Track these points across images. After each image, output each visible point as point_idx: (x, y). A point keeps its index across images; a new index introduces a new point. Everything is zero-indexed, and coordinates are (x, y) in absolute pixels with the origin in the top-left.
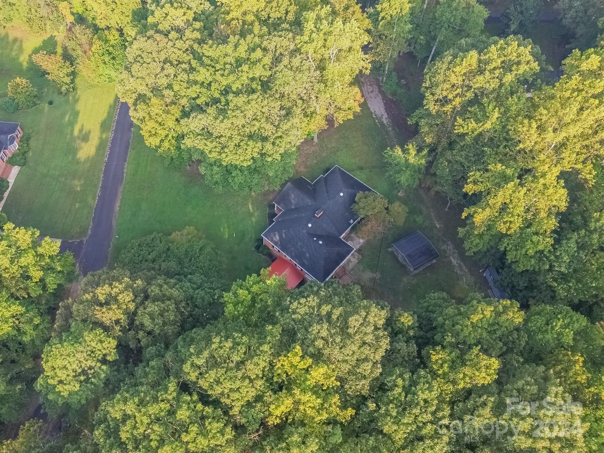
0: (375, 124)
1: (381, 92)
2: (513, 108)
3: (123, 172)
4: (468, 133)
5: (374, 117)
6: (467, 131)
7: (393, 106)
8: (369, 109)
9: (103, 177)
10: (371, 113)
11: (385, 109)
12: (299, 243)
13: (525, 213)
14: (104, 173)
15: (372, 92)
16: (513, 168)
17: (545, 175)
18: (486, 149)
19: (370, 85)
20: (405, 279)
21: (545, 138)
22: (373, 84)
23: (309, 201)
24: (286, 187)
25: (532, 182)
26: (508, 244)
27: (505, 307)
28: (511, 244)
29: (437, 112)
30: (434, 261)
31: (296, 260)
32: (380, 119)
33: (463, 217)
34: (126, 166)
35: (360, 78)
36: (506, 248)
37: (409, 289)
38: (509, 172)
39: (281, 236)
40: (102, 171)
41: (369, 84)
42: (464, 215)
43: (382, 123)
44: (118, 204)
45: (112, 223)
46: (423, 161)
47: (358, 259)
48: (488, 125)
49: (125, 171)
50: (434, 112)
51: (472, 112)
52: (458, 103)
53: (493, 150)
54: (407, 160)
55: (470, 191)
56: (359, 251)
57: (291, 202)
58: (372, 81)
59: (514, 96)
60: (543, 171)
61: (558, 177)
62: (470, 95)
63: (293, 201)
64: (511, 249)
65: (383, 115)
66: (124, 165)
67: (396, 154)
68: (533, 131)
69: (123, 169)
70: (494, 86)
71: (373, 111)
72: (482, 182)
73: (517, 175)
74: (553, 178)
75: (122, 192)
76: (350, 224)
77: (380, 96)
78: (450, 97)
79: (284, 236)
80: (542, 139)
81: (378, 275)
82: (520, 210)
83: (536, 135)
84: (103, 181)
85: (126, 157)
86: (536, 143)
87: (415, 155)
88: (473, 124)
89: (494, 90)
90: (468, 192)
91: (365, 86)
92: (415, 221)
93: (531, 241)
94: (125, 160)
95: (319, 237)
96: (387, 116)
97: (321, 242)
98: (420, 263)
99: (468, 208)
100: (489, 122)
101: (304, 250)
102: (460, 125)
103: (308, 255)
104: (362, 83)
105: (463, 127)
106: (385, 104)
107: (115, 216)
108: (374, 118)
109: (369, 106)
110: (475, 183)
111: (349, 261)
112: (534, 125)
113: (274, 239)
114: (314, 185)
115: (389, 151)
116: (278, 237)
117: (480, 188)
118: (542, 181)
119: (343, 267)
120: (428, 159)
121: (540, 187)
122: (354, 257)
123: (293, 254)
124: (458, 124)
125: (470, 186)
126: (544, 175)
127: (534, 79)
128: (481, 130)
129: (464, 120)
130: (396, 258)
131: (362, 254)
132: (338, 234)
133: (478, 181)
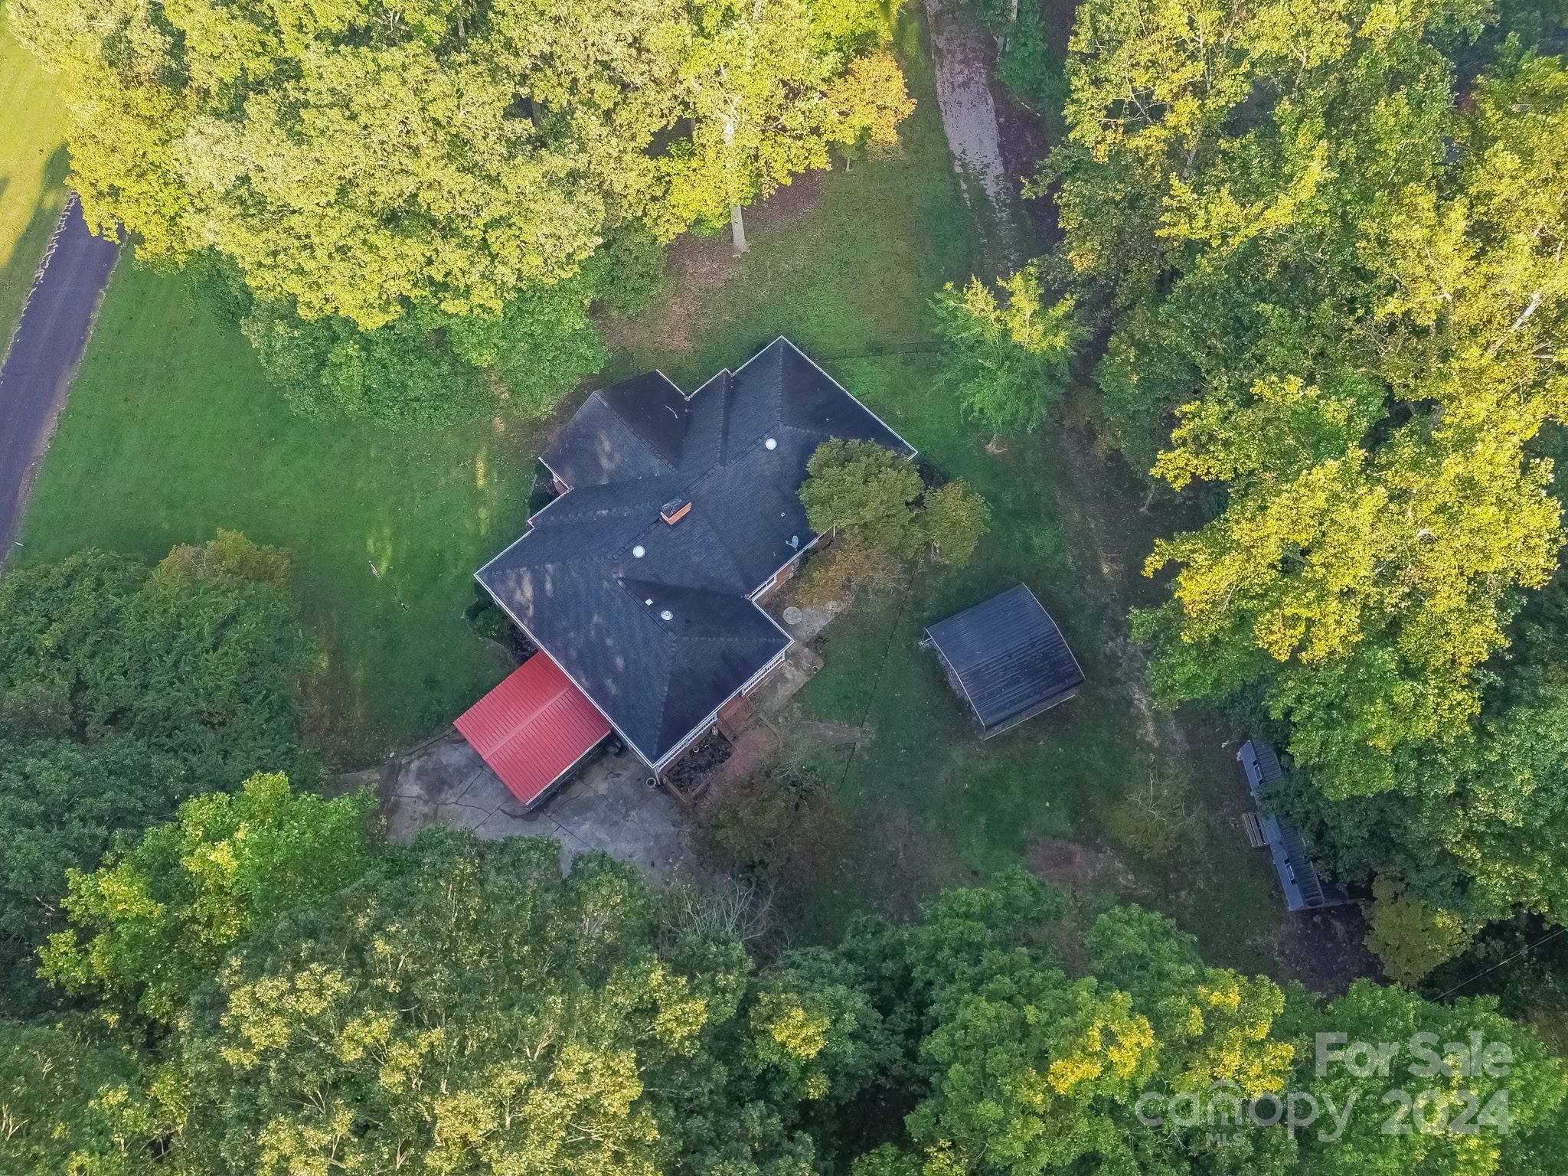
0: (958, 198)
1: (996, 87)
2: (1392, 147)
3: (88, 322)
4: (1207, 243)
5: (958, 170)
6: (1205, 235)
7: (1029, 139)
8: (945, 142)
9: (20, 334)
10: (951, 156)
11: (1000, 146)
12: (596, 618)
13: (1376, 584)
14: (23, 322)
15: (965, 85)
16: (1351, 394)
17: (1473, 440)
18: (1266, 308)
19: (962, 62)
20: (957, 755)
21: (1500, 277)
22: (976, 58)
23: (656, 465)
24: (585, 407)
25: (1415, 465)
26: (1299, 700)
27: (1215, 1018)
28: (1313, 697)
29: (1115, 155)
30: (1071, 695)
31: (581, 673)
32: (974, 179)
33: (1148, 572)
34: (100, 302)
35: (933, 37)
36: (1288, 713)
37: (966, 792)
38: (1334, 411)
39: (538, 584)
40: (18, 312)
41: (959, 57)
42: (1153, 564)
43: (981, 196)
44: (49, 428)
45: (15, 495)
46: (1060, 341)
47: (808, 672)
48: (1280, 214)
49: (95, 316)
50: (1101, 154)
51: (1233, 159)
52: (1184, 120)
53: (1295, 317)
54: (1006, 333)
55: (1176, 477)
56: (818, 642)
57: (598, 465)
58: (973, 50)
59: (1400, 96)
60: (1467, 423)
61: (1530, 448)
62: (1232, 88)
63: (605, 463)
64: (1310, 717)
65: (987, 166)
66: (96, 295)
67: (968, 306)
68: (1446, 245)
69: (91, 308)
70: (1324, 50)
71: (957, 152)
72: (1227, 444)
73: (1363, 425)
74: (1503, 458)
75: (69, 388)
76: (791, 552)
77: (991, 101)
78: (1162, 92)
79: (549, 586)
80: (1489, 278)
81: (863, 736)
82: (1358, 572)
83: (1459, 264)
84: (16, 348)
85: (109, 268)
86: (1459, 295)
87: (1034, 314)
88: (1224, 207)
89: (1326, 68)
90: (1170, 476)
91: (946, 63)
92: (1028, 549)
93: (1388, 699)
94: (101, 281)
95: (667, 595)
96: (1000, 170)
97: (667, 616)
98: (1013, 703)
99: (1170, 539)
100: (1286, 202)
101: (609, 642)
102: (1180, 209)
103: (620, 662)
104: (939, 51)
105: (1192, 217)
106: (1002, 130)
107: (33, 471)
108: (954, 176)
109: (949, 131)
110: (1201, 443)
111: (778, 677)
112: (1458, 218)
113: (518, 596)
114: (690, 404)
115: (949, 295)
116: (528, 591)
117: (1216, 466)
118: (1453, 466)
119: (755, 697)
120: (1079, 330)
121: (1445, 490)
122: (797, 666)
123: (573, 653)
124: (1175, 204)
125: (1179, 457)
126: (1466, 441)
127: (1489, 29)
128: (1252, 231)
129: (1198, 189)
130: (938, 676)
131: (825, 656)
132: (741, 585)
133: (1212, 438)
